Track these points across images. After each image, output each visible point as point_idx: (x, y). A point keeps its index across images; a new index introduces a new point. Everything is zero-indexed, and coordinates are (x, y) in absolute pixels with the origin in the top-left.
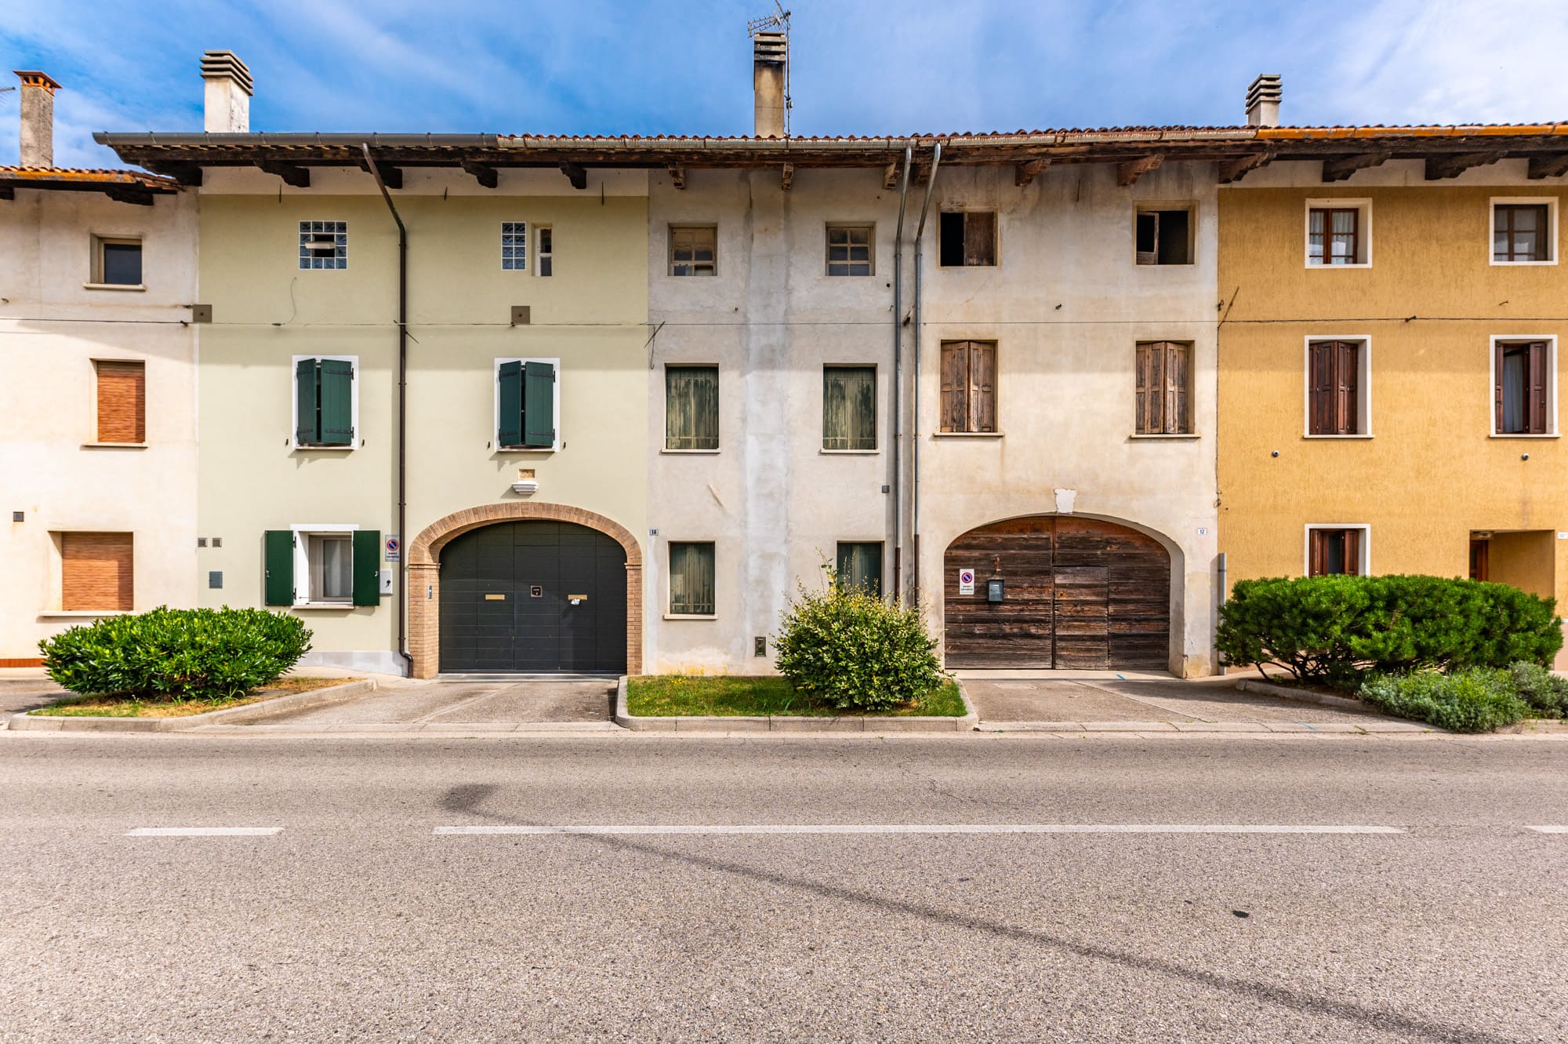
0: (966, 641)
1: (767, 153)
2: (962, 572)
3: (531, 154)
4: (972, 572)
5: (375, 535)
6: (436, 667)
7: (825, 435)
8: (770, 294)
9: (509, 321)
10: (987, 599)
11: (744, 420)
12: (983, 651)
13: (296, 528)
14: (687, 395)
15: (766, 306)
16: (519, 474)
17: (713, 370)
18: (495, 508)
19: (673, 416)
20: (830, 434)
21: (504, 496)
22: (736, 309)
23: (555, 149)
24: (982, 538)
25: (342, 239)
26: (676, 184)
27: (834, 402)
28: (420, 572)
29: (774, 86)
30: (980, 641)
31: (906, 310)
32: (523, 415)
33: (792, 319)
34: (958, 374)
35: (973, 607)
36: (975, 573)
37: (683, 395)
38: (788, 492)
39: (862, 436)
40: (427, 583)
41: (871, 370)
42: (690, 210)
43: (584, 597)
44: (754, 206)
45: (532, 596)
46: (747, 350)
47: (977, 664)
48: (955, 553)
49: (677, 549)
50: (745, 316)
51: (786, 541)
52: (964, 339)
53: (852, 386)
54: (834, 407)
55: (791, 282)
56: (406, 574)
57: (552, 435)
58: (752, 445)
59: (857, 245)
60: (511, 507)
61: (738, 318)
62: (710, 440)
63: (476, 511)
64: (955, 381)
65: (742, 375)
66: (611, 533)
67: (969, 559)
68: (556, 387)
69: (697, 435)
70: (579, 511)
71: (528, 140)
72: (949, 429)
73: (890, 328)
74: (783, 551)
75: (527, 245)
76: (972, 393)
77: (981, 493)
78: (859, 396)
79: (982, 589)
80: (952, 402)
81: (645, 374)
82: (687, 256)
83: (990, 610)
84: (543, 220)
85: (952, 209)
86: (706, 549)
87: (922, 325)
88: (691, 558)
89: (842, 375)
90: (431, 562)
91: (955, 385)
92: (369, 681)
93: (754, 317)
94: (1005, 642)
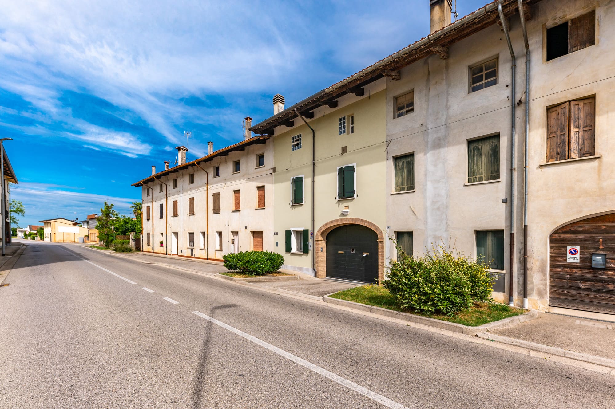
0: (573, 291)
1: (422, 47)
2: (569, 248)
3: (337, 91)
4: (578, 248)
5: (308, 230)
6: (325, 275)
7: (470, 175)
8: (438, 112)
9: (341, 152)
10: (591, 266)
11: (426, 175)
12: (588, 300)
13: (292, 229)
14: (403, 168)
15: (436, 119)
16: (344, 208)
17: (412, 155)
18: (337, 221)
19: (397, 178)
20: (472, 175)
21: (340, 216)
22: (422, 125)
24: (587, 226)
25: (301, 139)
26: (393, 79)
27: (475, 158)
28: (318, 243)
30: (585, 293)
31: (518, 97)
32: (344, 186)
33: (449, 121)
34: (561, 124)
35: (579, 271)
36: (580, 249)
37: (402, 169)
38: (447, 207)
39: (492, 173)
40: (320, 246)
41: (496, 136)
42: (401, 88)
43: (368, 254)
44: (431, 74)
45: (352, 252)
46: (427, 142)
47: (581, 307)
48: (556, 236)
49: (399, 235)
50: (426, 127)
51: (446, 230)
52: (566, 100)
53: (486, 148)
54: (475, 161)
55: (449, 104)
56: (315, 243)
57: (353, 192)
58: (430, 186)
59: (489, 71)
60: (342, 220)
61: (424, 128)
62: (411, 187)
63: (332, 222)
64: (559, 129)
65: (425, 154)
66: (373, 228)
67: (575, 240)
68: (355, 174)
69: (407, 184)
70: (362, 220)
71: (333, 86)
72: (554, 159)
73: (508, 110)
74: (445, 235)
75: (346, 124)
76: (572, 134)
77: (580, 197)
78: (490, 152)
79: (586, 260)
80: (557, 143)
81: (385, 163)
82: (402, 108)
83: (594, 274)
84: (350, 113)
85: (556, 23)
86: (410, 234)
87: (531, 102)
88: (406, 238)
89: (480, 143)
90: (322, 239)
91: (559, 131)
93: (430, 126)
94: (608, 296)
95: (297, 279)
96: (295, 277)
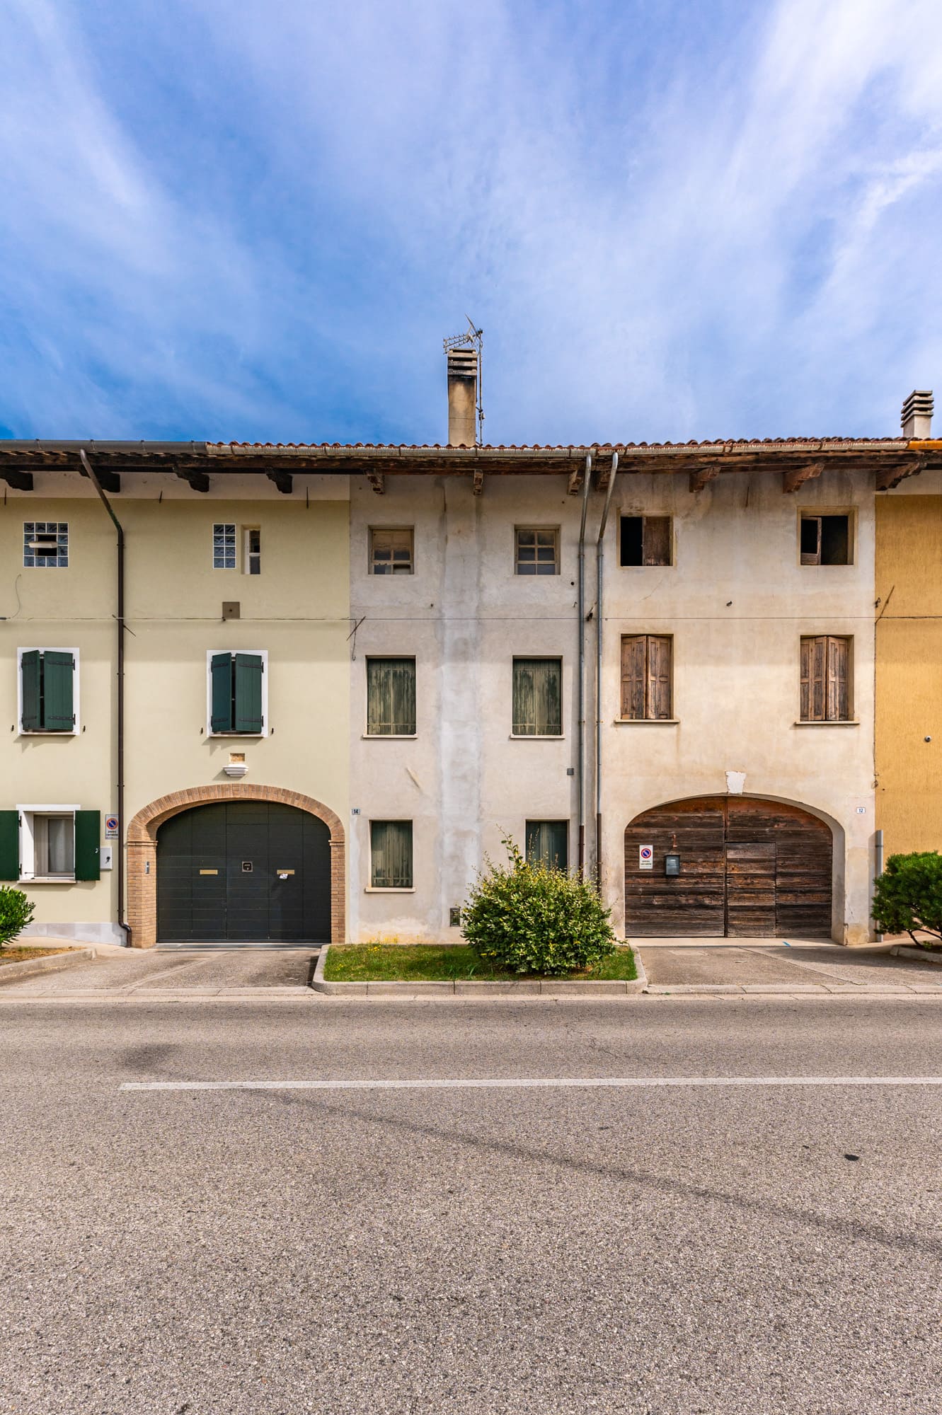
0: (645, 912)
1: (458, 460)
2: (642, 848)
3: (239, 460)
4: (651, 848)
5: (96, 814)
6: (154, 937)
7: (515, 721)
8: (463, 591)
9: (221, 616)
10: (665, 872)
11: (439, 708)
12: (661, 921)
13: (21, 808)
14: (386, 684)
15: (460, 602)
16: (230, 758)
17: (411, 661)
18: (208, 789)
19: (373, 704)
20: (519, 720)
21: (216, 778)
22: (432, 605)
23: (261, 456)
24: (660, 817)
25: (64, 538)
26: (375, 489)
27: (523, 692)
28: (137, 849)
29: (466, 399)
30: (658, 911)
31: (588, 607)
32: (234, 703)
33: (484, 614)
34: (637, 665)
35: (651, 881)
36: (654, 849)
37: (383, 686)
38: (480, 775)
39: (549, 722)
40: (144, 859)
41: (557, 662)
42: (389, 515)
43: (292, 872)
44: (448, 510)
45: (244, 871)
46: (442, 643)
47: (655, 933)
48: (635, 830)
49: (378, 827)
50: (440, 611)
51: (479, 820)
52: (642, 633)
53: (540, 677)
54: (523, 696)
55: (483, 580)
56: (125, 851)
57: (261, 722)
58: (447, 734)
59: (544, 546)
60: (222, 789)
61: (434, 613)
62: (408, 727)
63: (190, 792)
64: (634, 672)
65: (437, 666)
66: (316, 812)
67: (648, 836)
68: (265, 677)
69: (395, 722)
70: (286, 792)
71: (235, 447)
72: (629, 716)
73: (575, 623)
74: (476, 829)
75: (237, 546)
76: (650, 683)
77: (658, 775)
78: (546, 686)
79: (660, 863)
80: (632, 692)
81: (347, 665)
82: (386, 556)
83: (667, 883)
84: (252, 522)
85: (631, 514)
86: (405, 827)
87: (604, 620)
88: (391, 835)
89: (531, 667)
90: (149, 839)
91: (635, 675)
92: (88, 950)
93: (448, 613)
94: (681, 912)
95: (90, 959)
96: (85, 955)
